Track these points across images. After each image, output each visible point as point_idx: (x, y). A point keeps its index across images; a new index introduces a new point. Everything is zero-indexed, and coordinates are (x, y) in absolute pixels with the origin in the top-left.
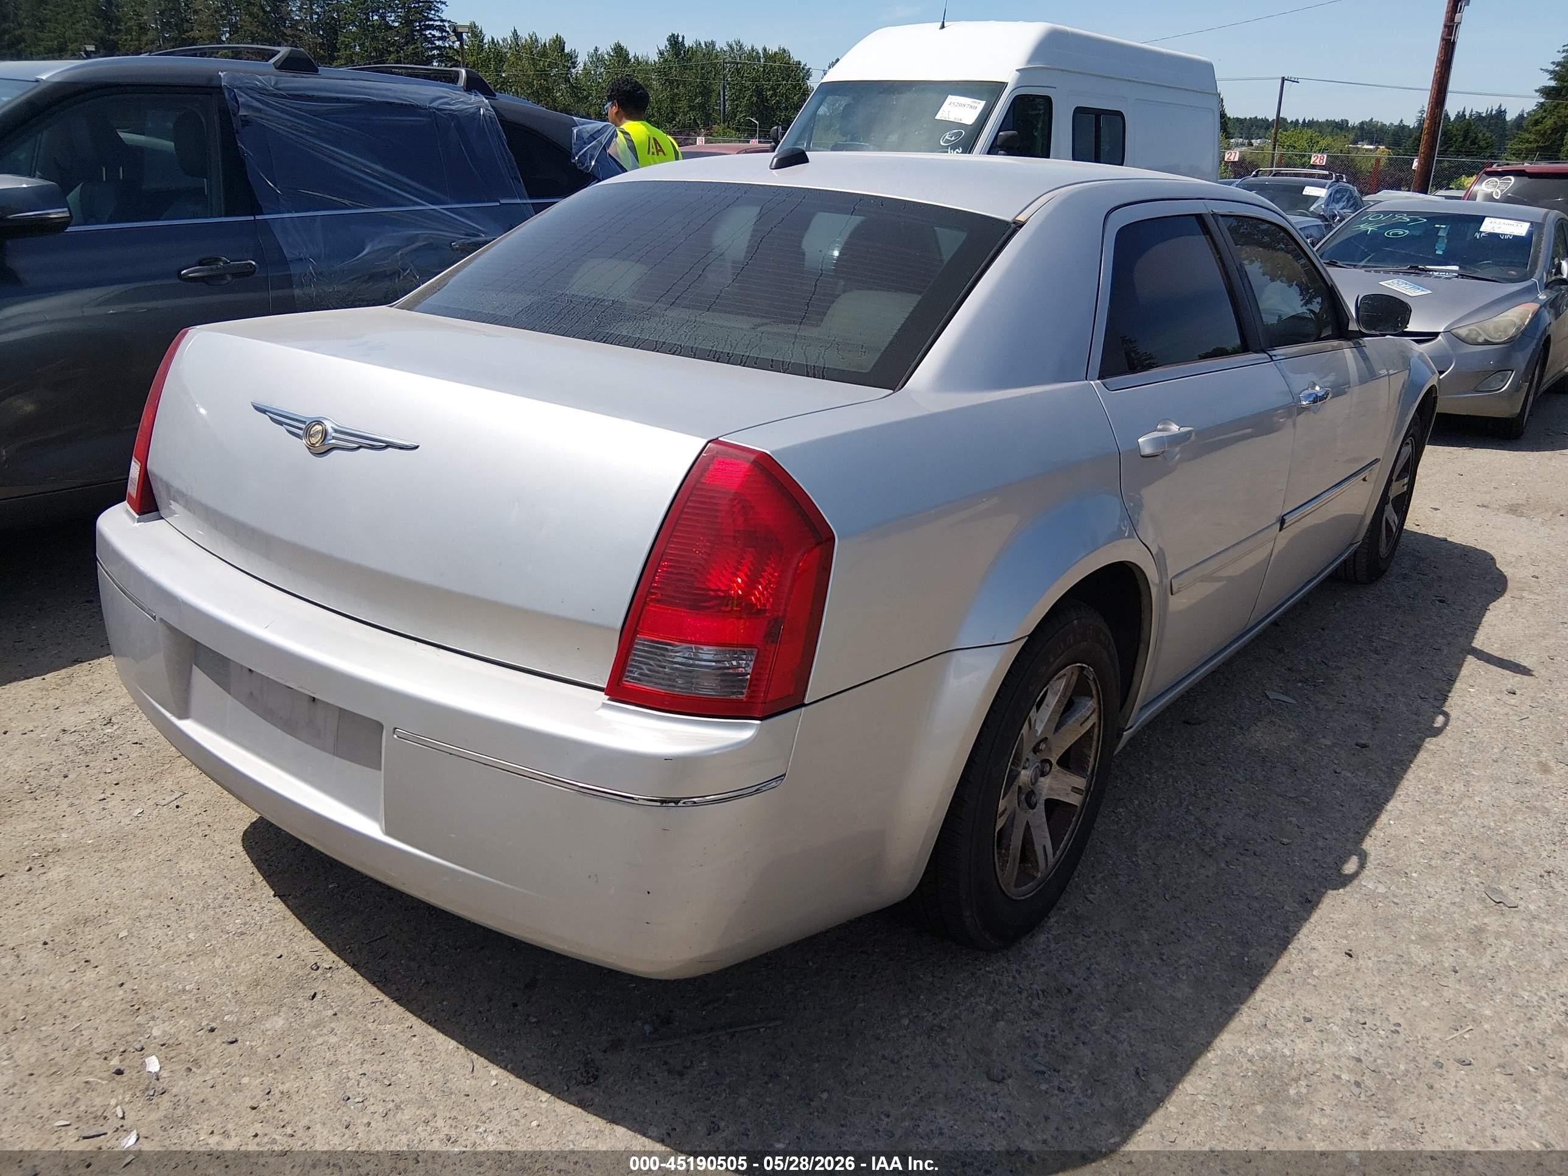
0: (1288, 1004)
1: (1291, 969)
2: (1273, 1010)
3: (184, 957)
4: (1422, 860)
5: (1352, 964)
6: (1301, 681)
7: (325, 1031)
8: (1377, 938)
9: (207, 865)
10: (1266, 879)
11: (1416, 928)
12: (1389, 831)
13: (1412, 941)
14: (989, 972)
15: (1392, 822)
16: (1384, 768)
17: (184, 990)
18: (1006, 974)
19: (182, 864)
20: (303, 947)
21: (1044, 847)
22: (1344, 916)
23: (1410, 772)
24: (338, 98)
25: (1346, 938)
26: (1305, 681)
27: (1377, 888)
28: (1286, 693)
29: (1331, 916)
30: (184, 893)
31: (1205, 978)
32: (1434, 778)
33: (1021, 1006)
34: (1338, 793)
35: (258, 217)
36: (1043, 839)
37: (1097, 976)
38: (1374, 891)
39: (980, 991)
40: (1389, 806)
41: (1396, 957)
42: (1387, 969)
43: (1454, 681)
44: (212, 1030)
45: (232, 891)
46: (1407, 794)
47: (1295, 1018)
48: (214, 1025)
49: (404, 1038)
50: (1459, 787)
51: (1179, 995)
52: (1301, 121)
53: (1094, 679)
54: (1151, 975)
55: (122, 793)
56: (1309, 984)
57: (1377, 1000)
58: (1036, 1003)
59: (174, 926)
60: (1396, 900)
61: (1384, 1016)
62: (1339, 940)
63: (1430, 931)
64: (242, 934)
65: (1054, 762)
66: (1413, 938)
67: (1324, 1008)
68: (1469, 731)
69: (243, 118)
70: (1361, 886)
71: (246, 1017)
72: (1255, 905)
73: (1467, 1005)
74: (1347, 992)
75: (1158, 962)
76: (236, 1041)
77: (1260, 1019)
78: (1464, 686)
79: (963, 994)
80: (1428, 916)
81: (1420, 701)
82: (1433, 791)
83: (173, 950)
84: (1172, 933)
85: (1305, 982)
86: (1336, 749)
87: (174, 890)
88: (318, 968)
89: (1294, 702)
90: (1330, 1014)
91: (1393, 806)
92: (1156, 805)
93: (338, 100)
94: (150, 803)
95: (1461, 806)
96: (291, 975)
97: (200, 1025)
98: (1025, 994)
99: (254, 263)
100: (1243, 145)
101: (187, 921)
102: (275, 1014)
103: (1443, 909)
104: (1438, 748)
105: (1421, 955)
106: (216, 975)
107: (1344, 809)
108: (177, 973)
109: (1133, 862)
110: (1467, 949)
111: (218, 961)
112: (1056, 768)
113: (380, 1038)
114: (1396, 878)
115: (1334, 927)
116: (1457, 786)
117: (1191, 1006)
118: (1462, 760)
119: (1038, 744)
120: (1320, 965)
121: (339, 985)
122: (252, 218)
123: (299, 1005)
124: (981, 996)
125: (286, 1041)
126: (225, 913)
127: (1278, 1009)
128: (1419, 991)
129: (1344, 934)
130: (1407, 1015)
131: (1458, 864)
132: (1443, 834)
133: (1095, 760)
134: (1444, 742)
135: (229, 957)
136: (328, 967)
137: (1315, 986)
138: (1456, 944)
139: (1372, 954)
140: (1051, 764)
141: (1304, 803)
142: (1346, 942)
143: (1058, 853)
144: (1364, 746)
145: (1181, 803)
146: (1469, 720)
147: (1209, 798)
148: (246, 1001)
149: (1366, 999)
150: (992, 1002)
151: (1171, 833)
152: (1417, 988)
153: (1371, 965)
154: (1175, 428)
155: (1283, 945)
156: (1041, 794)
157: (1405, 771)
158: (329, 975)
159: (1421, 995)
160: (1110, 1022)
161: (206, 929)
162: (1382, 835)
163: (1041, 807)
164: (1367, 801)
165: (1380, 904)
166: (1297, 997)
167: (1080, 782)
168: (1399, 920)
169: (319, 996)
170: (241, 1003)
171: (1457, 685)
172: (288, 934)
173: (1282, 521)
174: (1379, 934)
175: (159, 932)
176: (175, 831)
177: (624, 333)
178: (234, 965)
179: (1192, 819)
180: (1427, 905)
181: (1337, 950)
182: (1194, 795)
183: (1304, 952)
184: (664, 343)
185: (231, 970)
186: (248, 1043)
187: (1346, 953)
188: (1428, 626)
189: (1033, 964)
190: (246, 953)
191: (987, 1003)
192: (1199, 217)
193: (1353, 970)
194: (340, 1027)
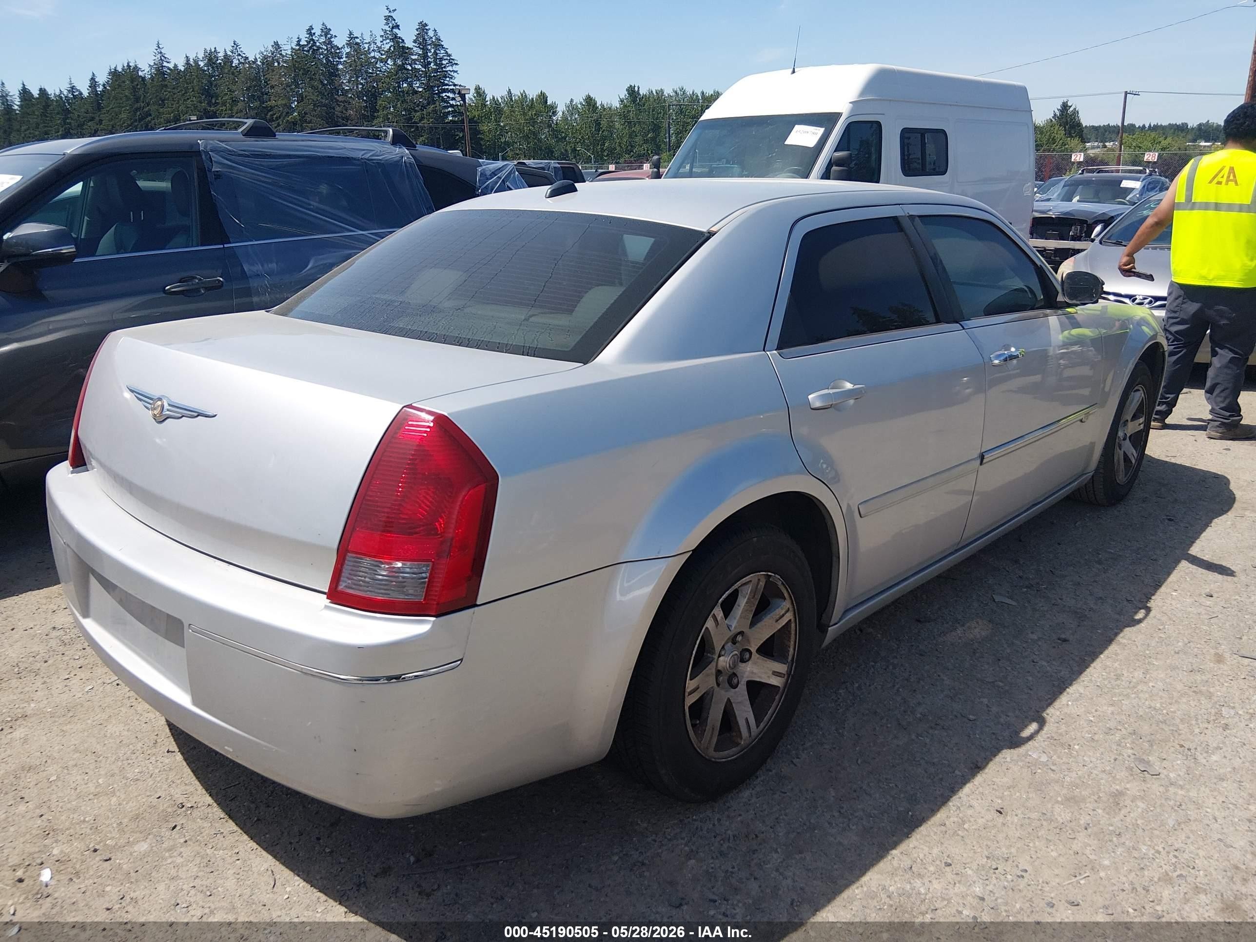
0: (935, 851)
1: (947, 823)
2: (921, 856)
3: (91, 796)
4: (1087, 735)
5: (1000, 819)
6: (1027, 587)
7: (175, 854)
8: (1028, 799)
9: (126, 728)
10: (946, 748)
11: (1065, 791)
12: (1065, 710)
13: (1057, 802)
14: (695, 820)
15: (1070, 703)
16: (1077, 659)
17: (84, 821)
18: (708, 822)
19: (109, 727)
20: (177, 791)
21: (747, 719)
22: (1005, 780)
23: (1098, 661)
24: (290, 155)
25: (1001, 798)
26: (1029, 587)
27: (1040, 757)
28: (1011, 598)
29: (994, 780)
30: (105, 748)
31: (872, 828)
32: (1119, 667)
33: (712, 848)
34: (1030, 678)
35: (226, 246)
36: (744, 713)
37: (781, 825)
38: (1037, 759)
39: (684, 835)
40: (1071, 690)
41: (1040, 814)
42: (1030, 824)
43: (1160, 586)
44: (95, 851)
45: (139, 748)
46: (1091, 680)
47: (938, 862)
48: (97, 847)
49: (231, 861)
50: (1139, 674)
51: (846, 842)
52: (1147, 126)
53: (782, 583)
54: (826, 824)
55: (82, 674)
56: (958, 835)
57: (1013, 850)
58: (725, 846)
59: (91, 773)
60: (1053, 768)
61: (1015, 863)
62: (995, 800)
63: (1076, 793)
64: (138, 780)
65: (753, 650)
66: (1059, 799)
67: (965, 855)
68: (1161, 627)
69: (216, 173)
70: (1026, 755)
71: (122, 841)
72: (932, 770)
73: (1090, 856)
74: (989, 843)
75: (836, 814)
76: (110, 859)
77: (907, 862)
78: (1168, 590)
79: (669, 837)
80: (1078, 781)
81: (1125, 603)
82: (1115, 677)
83: (85, 790)
84: (855, 791)
85: (955, 833)
86: (1040, 643)
87: (98, 746)
88: (183, 806)
89: (1014, 603)
90: (969, 860)
91: (1075, 689)
92: (872, 687)
93: (289, 156)
94: (100, 681)
95: (1135, 690)
96: (163, 811)
97: (88, 847)
98: (718, 839)
99: (221, 279)
100: (1098, 147)
101: (101, 769)
102: (143, 840)
103: (1093, 776)
104: (1130, 642)
105: (1062, 814)
106: (110, 810)
107: (1031, 692)
108: (83, 808)
109: (839, 733)
110: (1104, 809)
111: (114, 799)
112: (755, 656)
113: (213, 860)
114: (1059, 749)
115: (993, 789)
116: (1136, 674)
117: (853, 850)
118: (1148, 652)
119: (736, 636)
120: (972, 820)
121: (194, 820)
122: (222, 246)
123: (162, 834)
124: (683, 839)
125: (145, 860)
126: (129, 764)
127: (925, 855)
128: (1051, 843)
129: (1001, 795)
130: (1036, 863)
131: (1117, 738)
132: (1112, 713)
133: (794, 650)
134: (1136, 637)
135: (123, 796)
136: (190, 806)
137: (963, 837)
138: (1096, 805)
139: (1020, 812)
140: (751, 653)
141: (999, 687)
142: (1000, 801)
143: (762, 725)
144: (1065, 640)
145: (894, 686)
146: (1164, 619)
147: (919, 682)
148: (125, 830)
149: (1004, 849)
150: (690, 844)
151: (878, 710)
152: (1050, 841)
153: (1016, 821)
154: (849, 386)
155: (944, 800)
156: (743, 677)
157: (1093, 660)
158: (189, 812)
159: (1052, 847)
160: (782, 862)
161: (112, 775)
162: (1058, 713)
163: (742, 688)
164: (1054, 685)
165: (1039, 771)
166: (945, 845)
167: (782, 668)
168: (1052, 784)
169: (178, 828)
170: (122, 831)
171: (1163, 589)
172: (169, 781)
173: (982, 457)
174: (1031, 795)
175: (79, 777)
176: (111, 703)
177: (401, 326)
178: (125, 803)
179: (899, 699)
180: (1079, 773)
181: (990, 808)
182: (907, 680)
183: (962, 809)
184: (426, 332)
185: (121, 807)
186: (118, 861)
187: (997, 811)
188: (1152, 540)
189: (733, 814)
190: (136, 794)
191: (686, 845)
192: (895, 219)
193: (999, 825)
194: (187, 851)
